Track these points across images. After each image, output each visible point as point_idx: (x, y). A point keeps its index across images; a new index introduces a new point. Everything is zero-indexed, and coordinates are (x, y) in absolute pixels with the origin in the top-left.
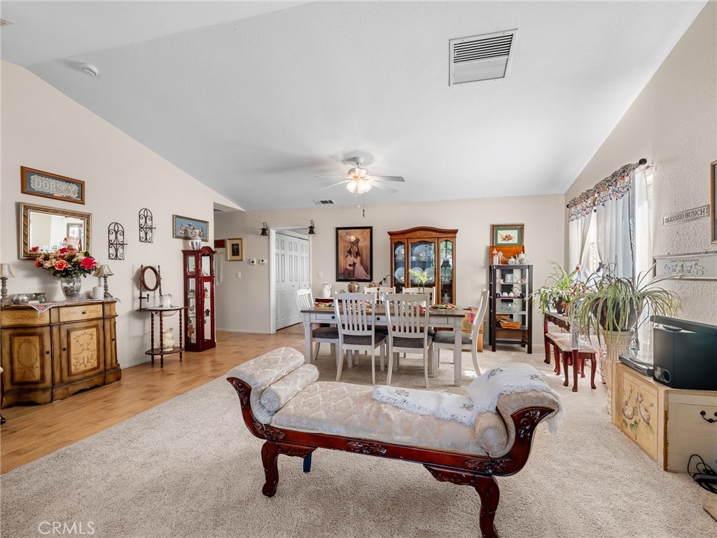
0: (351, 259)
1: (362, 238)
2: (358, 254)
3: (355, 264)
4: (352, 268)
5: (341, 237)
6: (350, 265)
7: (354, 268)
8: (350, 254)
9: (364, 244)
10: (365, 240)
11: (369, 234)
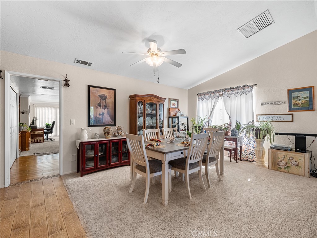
0: (101, 110)
1: (108, 96)
2: (105, 107)
3: (103, 114)
4: (101, 116)
5: (93, 93)
6: (100, 114)
7: (102, 117)
8: (100, 106)
9: (110, 100)
10: (111, 97)
11: (114, 94)
